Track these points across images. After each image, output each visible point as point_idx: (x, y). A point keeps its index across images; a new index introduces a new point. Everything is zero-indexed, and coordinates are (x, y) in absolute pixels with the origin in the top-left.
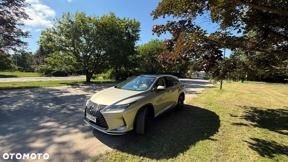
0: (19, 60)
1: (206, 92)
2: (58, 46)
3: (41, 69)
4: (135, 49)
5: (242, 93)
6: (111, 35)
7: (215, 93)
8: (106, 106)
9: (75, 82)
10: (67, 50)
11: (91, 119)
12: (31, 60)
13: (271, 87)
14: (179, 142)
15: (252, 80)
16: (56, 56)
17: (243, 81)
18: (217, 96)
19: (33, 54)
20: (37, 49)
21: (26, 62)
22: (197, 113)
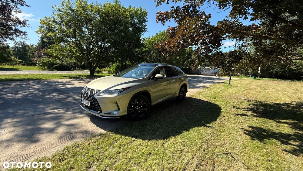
0: (20, 53)
1: (214, 87)
2: (59, 36)
3: (42, 62)
4: (141, 42)
5: (251, 89)
6: (115, 25)
7: (223, 88)
8: (100, 91)
9: (79, 76)
10: (68, 42)
11: (86, 104)
12: (32, 53)
13: (283, 84)
14: (173, 128)
15: (265, 77)
16: (57, 47)
17: (255, 78)
18: (224, 91)
19: (34, 46)
20: (38, 41)
21: (27, 55)
22: (199, 105)
